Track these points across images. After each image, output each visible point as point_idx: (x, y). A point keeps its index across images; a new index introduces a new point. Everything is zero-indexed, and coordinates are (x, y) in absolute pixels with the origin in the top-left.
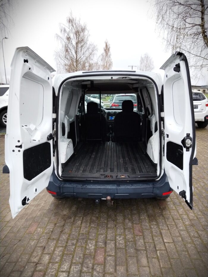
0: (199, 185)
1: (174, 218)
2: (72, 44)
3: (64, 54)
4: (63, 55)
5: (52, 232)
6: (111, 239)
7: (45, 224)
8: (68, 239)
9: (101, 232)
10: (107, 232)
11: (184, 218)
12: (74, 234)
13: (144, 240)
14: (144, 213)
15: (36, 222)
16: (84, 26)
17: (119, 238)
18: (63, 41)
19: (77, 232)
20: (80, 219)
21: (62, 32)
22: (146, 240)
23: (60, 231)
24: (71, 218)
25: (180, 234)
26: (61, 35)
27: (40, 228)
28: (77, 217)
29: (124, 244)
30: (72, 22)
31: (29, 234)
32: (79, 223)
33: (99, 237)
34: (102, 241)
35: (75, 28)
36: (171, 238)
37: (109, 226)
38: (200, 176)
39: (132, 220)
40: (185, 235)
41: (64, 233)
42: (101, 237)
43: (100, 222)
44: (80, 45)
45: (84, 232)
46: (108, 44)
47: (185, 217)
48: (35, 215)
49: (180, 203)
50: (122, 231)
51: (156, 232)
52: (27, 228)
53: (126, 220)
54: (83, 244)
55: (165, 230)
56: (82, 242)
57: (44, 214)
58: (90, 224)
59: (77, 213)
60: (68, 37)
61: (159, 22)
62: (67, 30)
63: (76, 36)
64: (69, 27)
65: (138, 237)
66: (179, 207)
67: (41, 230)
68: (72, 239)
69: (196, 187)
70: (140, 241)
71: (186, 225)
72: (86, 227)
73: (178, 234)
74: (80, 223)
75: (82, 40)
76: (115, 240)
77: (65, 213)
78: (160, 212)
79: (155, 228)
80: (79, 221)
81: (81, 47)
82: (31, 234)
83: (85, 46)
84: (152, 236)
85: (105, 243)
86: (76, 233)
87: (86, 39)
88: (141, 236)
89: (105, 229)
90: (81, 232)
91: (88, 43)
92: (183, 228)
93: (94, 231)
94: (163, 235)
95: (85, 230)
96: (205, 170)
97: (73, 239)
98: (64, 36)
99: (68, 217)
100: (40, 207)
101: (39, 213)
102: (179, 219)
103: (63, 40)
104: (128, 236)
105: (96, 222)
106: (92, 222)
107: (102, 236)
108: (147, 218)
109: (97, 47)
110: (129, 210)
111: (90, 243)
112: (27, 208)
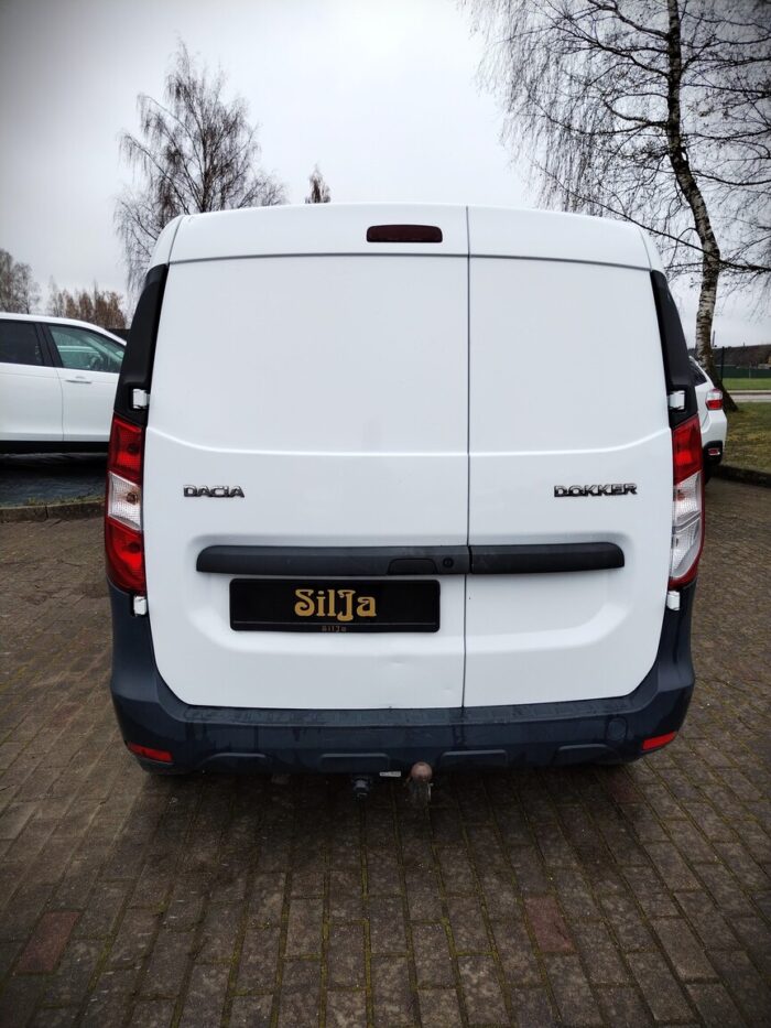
0: (746, 706)
1: (692, 859)
2: (188, 176)
3: (156, 213)
4: (150, 217)
5: (147, 957)
6: (438, 981)
7: (108, 919)
8: (229, 995)
9: (386, 944)
10: (409, 943)
11: (732, 857)
12: (258, 963)
13: (588, 976)
14: (556, 840)
15: (63, 909)
16: (235, 112)
17: (474, 969)
18: (153, 164)
19: (272, 954)
20: (276, 884)
21: (151, 129)
22: (599, 976)
23: (188, 948)
24: (231, 881)
25: (735, 933)
26: (145, 141)
27: (84, 938)
28: (263, 873)
29: (502, 1005)
30: (188, 95)
31: (31, 974)
32: (274, 904)
33: (379, 974)
34: (396, 996)
35: (199, 118)
36: (703, 956)
37: (415, 911)
38: (741, 672)
39: (515, 875)
40: (762, 940)
41: (205, 963)
42: (386, 972)
43: (373, 891)
44: (217, 184)
45: (303, 950)
46: (321, 188)
47: (735, 850)
48: (60, 875)
49: (697, 788)
50: (480, 934)
51: (629, 932)
52: (20, 946)
53: (486, 879)
54: (306, 1015)
55: (667, 917)
56: (300, 1004)
57: (102, 867)
58: (327, 905)
59: (260, 852)
60: (173, 149)
61: (517, 107)
62: (171, 123)
63: (205, 147)
64: (178, 112)
65: (558, 960)
66: (697, 805)
67: (93, 950)
68: (250, 993)
69: (739, 718)
70: (574, 984)
71: (747, 887)
72: (310, 924)
73: (729, 936)
74: (280, 905)
75: (227, 165)
76: (458, 982)
77: (202, 857)
78: (623, 830)
79: (621, 909)
80: (272, 893)
81: (222, 190)
82: (40, 974)
83: (237, 186)
84: (619, 951)
85: (414, 1004)
86: (266, 957)
87: (241, 159)
88: (567, 953)
89: (401, 927)
90: (291, 951)
91: (251, 175)
92: (741, 904)
93: (348, 941)
94: (668, 946)
95: (306, 940)
96: (750, 645)
97: (255, 993)
98: (158, 146)
99: (219, 878)
100: (82, 833)
101: (76, 863)
102: (715, 864)
103: (154, 159)
104: (514, 960)
105: (351, 897)
106: (332, 894)
107: (394, 969)
108: (574, 864)
109: (281, 193)
110: (488, 827)
111: (341, 1007)
112: (15, 841)
